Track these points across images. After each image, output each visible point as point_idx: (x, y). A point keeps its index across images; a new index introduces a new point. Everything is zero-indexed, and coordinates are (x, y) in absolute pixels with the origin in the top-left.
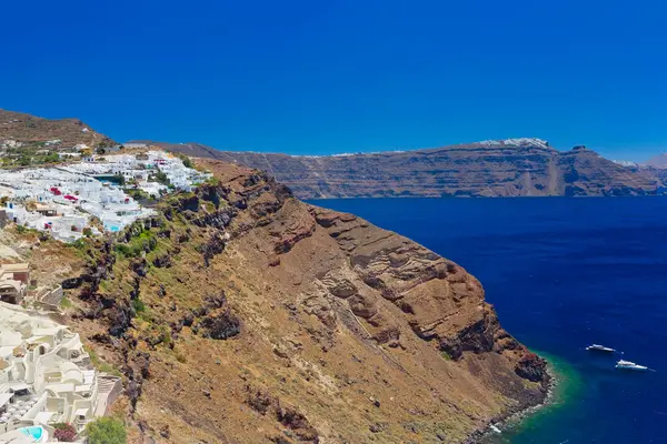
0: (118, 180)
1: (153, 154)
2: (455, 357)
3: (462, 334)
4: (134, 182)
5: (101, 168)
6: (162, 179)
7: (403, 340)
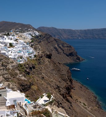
0: (30, 34)
1: (35, 31)
2: (68, 56)
3: (69, 54)
4: (32, 35)
5: (29, 33)
6: (35, 34)
7: (61, 54)
